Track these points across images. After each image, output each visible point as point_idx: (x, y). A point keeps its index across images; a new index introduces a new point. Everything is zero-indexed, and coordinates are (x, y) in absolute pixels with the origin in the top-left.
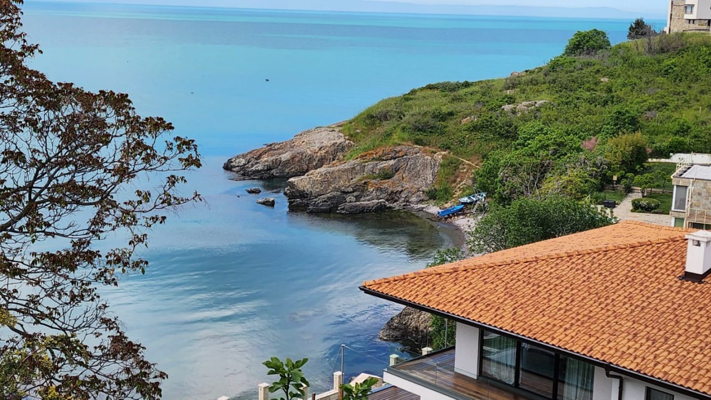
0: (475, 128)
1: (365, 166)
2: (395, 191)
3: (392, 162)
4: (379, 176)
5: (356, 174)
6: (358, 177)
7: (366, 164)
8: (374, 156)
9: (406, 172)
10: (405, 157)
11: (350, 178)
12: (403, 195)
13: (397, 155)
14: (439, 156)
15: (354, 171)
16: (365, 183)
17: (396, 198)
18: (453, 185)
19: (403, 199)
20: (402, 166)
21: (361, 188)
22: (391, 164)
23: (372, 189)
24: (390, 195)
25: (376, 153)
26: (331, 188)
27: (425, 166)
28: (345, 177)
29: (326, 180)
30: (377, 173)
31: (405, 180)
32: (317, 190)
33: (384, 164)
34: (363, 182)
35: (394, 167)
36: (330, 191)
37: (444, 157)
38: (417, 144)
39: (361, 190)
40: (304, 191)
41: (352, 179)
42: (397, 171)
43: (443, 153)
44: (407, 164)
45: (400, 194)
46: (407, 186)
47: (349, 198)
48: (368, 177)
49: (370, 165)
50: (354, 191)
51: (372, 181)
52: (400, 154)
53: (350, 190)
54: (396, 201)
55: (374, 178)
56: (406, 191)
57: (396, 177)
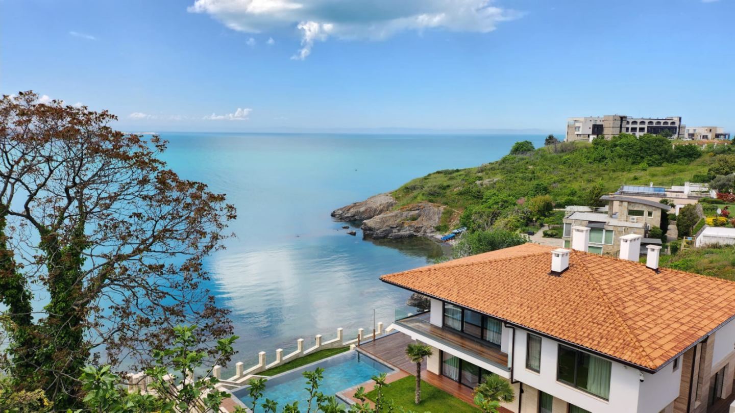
0: (461, 194)
2: (418, 227)
3: (417, 212)
4: (410, 218)
5: (398, 218)
6: (399, 220)
9: (424, 217)
10: (424, 209)
11: (395, 220)
12: (423, 229)
14: (442, 208)
16: (403, 223)
18: (450, 223)
20: (422, 214)
23: (406, 226)
24: (416, 229)
25: (409, 207)
26: (385, 225)
27: (434, 213)
28: (392, 220)
31: (423, 221)
32: (378, 226)
33: (412, 213)
35: (418, 214)
36: (384, 227)
37: (445, 209)
38: (430, 202)
39: (400, 226)
40: (371, 227)
42: (419, 216)
43: (444, 207)
44: (425, 213)
45: (421, 228)
46: (425, 224)
47: (394, 230)
48: (404, 220)
49: (405, 214)
50: (397, 227)
51: (407, 222)
52: (421, 207)
53: (395, 226)
54: (419, 232)
55: (408, 220)
56: (424, 227)
57: (419, 219)
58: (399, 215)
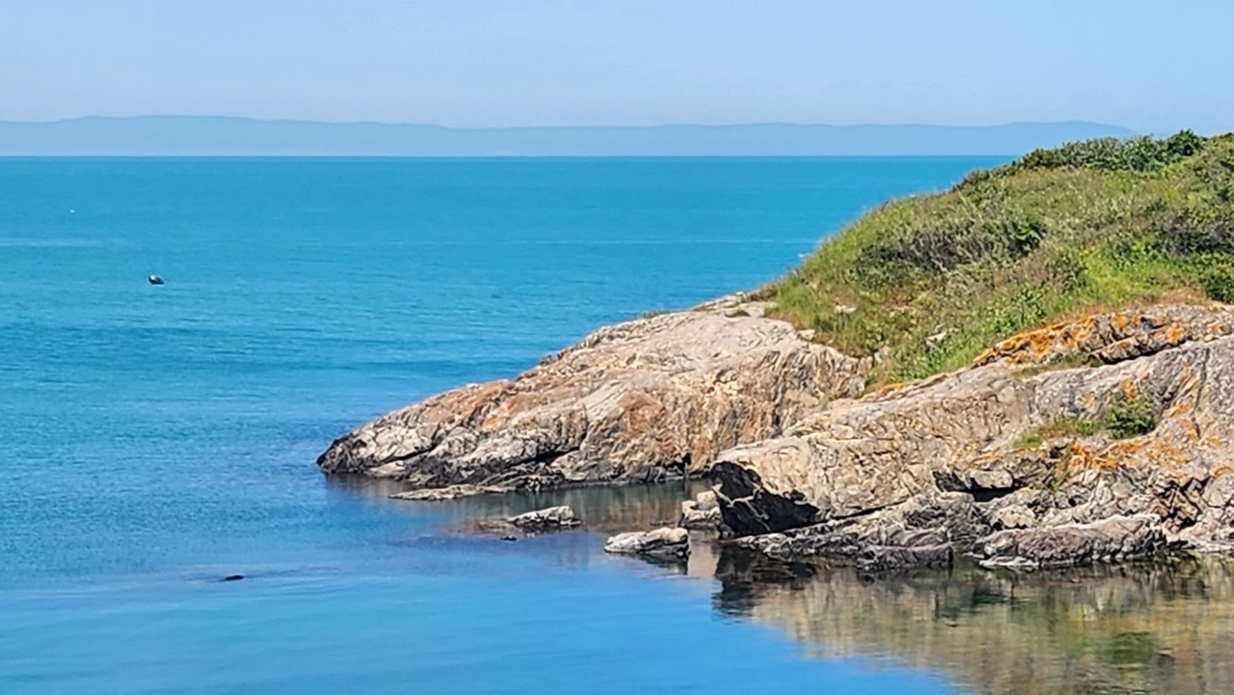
1: (1032, 387)
2: (1182, 483)
3: (1143, 366)
4: (1103, 420)
5: (1002, 417)
6: (1013, 432)
7: (1038, 378)
8: (1059, 347)
9: (1206, 405)
10: (1188, 344)
11: (983, 434)
12: (1215, 498)
13: (1160, 338)
15: (995, 409)
16: (1055, 453)
17: (1189, 508)
19: (1217, 513)
20: (1183, 381)
21: (1043, 469)
22: (1140, 374)
23: (1089, 476)
24: (1163, 495)
25: (1067, 336)
26: (905, 477)
28: (962, 433)
29: (886, 445)
30: (1092, 410)
31: (1205, 436)
32: (853, 490)
33: (1104, 379)
34: (1045, 445)
35: (1156, 386)
36: (904, 491)
38: (1218, 297)
39: (1042, 479)
40: (797, 495)
41: (989, 440)
42: (1167, 401)
44: (1204, 376)
45: (1201, 491)
46: (1220, 461)
47: (1010, 510)
48: (1062, 427)
49: (1055, 383)
50: (1017, 485)
51: (1082, 443)
52: (1169, 335)
53: (1001, 479)
54: (1188, 522)
55: (1087, 432)
56: (1221, 481)
57: (1168, 425)
58: (1007, 394)
